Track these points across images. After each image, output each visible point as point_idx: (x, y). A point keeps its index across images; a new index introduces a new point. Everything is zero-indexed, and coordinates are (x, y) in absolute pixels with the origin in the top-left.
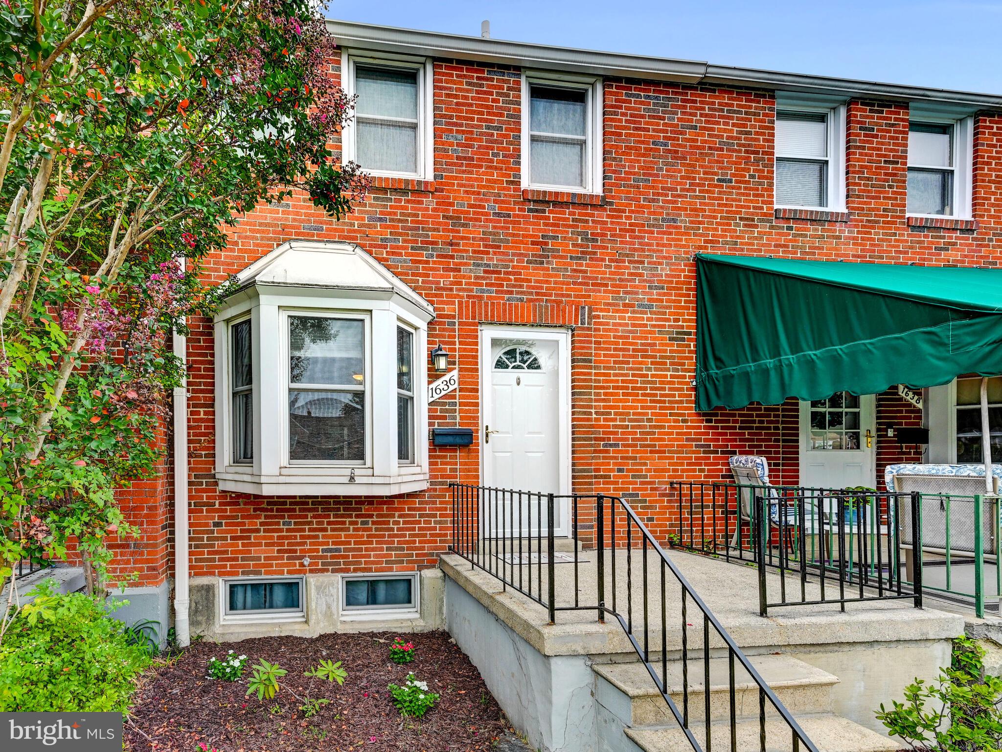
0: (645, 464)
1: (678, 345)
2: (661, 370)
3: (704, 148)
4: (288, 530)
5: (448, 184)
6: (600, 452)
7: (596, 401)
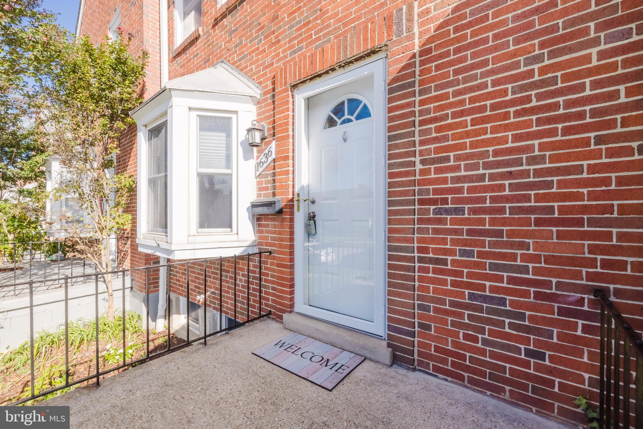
0: (523, 246)
4: (198, 273)
6: (429, 221)
7: (422, 143)
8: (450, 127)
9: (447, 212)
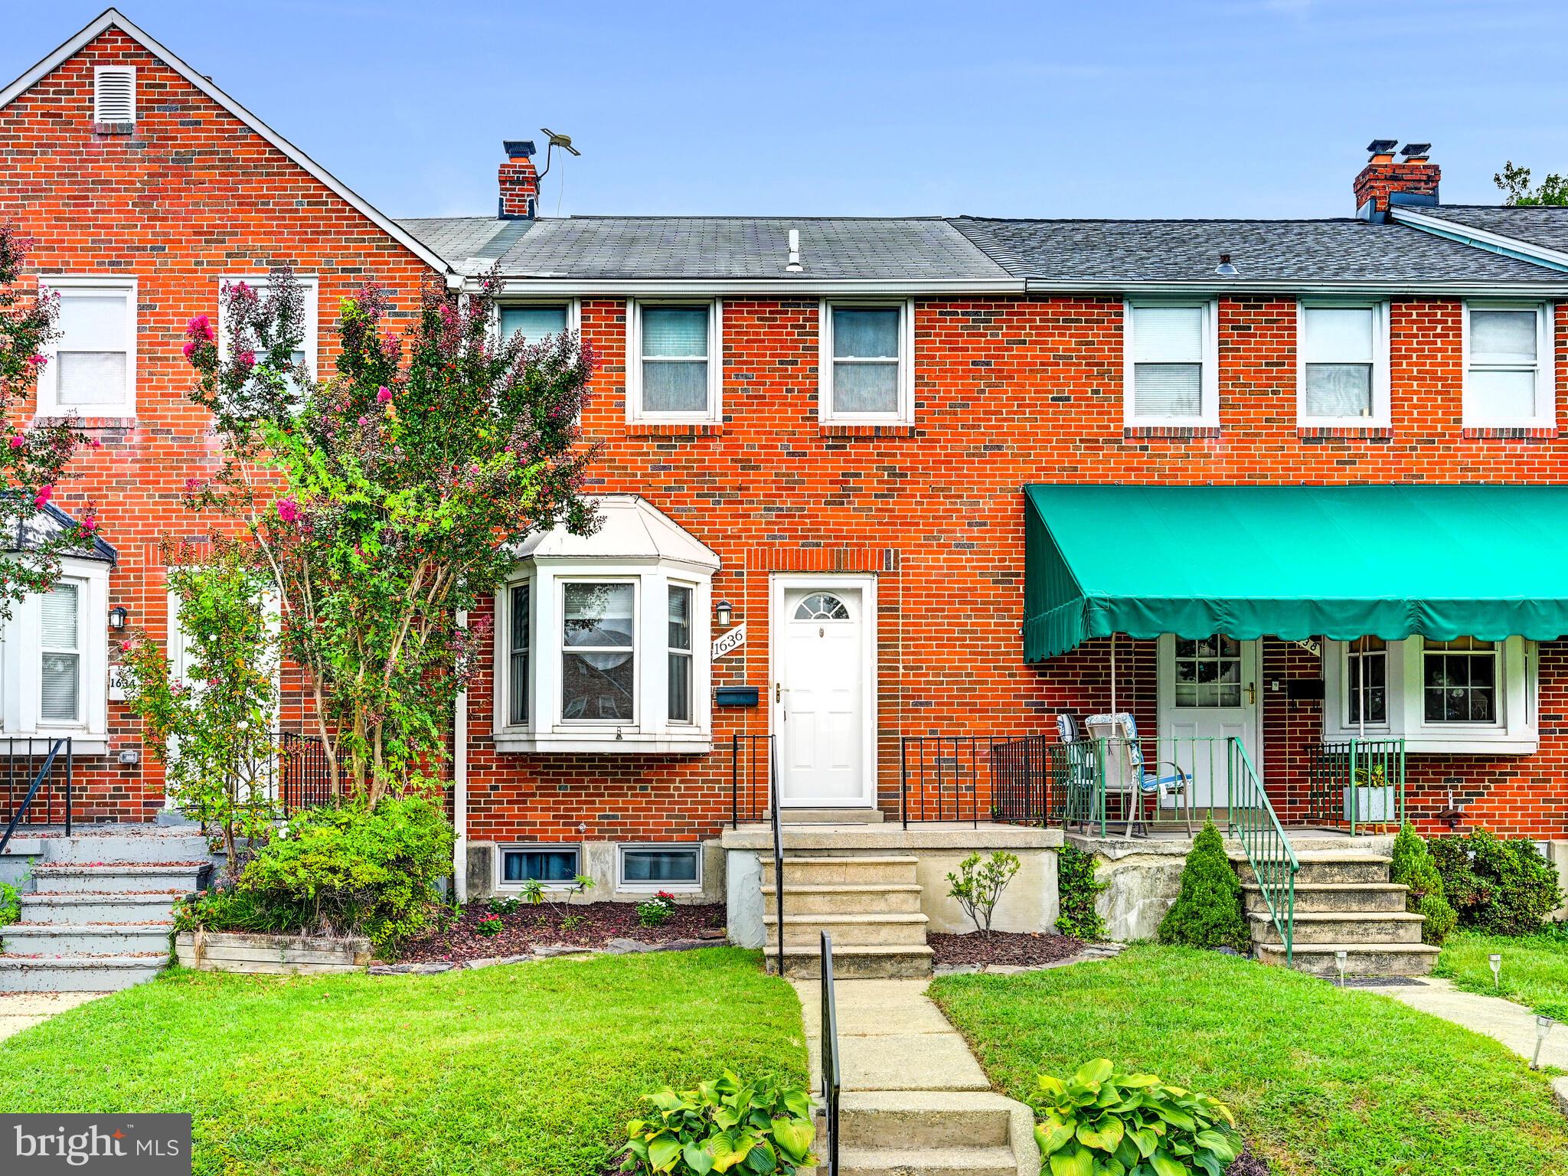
0: (964, 725)
1: (1004, 589)
2: (983, 617)
3: (1035, 364)
4: (564, 795)
5: (736, 426)
6: (909, 711)
7: (904, 654)
8: (923, 646)
9: (922, 704)
